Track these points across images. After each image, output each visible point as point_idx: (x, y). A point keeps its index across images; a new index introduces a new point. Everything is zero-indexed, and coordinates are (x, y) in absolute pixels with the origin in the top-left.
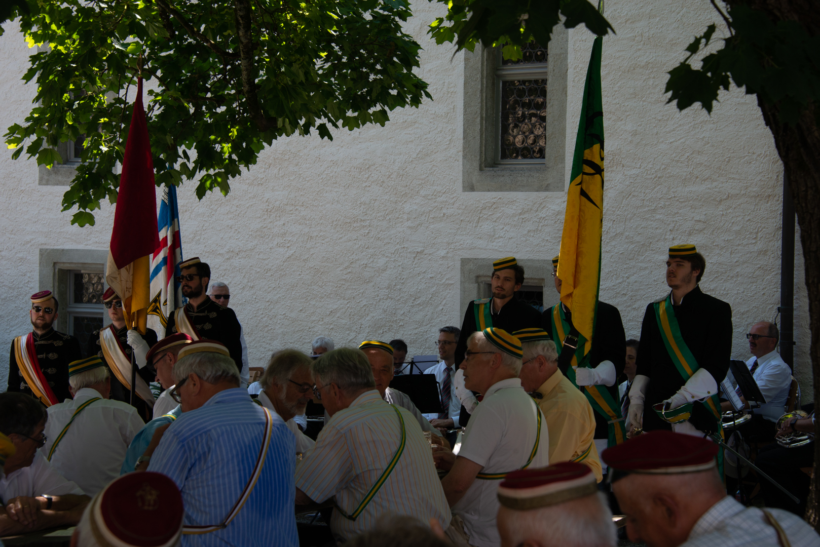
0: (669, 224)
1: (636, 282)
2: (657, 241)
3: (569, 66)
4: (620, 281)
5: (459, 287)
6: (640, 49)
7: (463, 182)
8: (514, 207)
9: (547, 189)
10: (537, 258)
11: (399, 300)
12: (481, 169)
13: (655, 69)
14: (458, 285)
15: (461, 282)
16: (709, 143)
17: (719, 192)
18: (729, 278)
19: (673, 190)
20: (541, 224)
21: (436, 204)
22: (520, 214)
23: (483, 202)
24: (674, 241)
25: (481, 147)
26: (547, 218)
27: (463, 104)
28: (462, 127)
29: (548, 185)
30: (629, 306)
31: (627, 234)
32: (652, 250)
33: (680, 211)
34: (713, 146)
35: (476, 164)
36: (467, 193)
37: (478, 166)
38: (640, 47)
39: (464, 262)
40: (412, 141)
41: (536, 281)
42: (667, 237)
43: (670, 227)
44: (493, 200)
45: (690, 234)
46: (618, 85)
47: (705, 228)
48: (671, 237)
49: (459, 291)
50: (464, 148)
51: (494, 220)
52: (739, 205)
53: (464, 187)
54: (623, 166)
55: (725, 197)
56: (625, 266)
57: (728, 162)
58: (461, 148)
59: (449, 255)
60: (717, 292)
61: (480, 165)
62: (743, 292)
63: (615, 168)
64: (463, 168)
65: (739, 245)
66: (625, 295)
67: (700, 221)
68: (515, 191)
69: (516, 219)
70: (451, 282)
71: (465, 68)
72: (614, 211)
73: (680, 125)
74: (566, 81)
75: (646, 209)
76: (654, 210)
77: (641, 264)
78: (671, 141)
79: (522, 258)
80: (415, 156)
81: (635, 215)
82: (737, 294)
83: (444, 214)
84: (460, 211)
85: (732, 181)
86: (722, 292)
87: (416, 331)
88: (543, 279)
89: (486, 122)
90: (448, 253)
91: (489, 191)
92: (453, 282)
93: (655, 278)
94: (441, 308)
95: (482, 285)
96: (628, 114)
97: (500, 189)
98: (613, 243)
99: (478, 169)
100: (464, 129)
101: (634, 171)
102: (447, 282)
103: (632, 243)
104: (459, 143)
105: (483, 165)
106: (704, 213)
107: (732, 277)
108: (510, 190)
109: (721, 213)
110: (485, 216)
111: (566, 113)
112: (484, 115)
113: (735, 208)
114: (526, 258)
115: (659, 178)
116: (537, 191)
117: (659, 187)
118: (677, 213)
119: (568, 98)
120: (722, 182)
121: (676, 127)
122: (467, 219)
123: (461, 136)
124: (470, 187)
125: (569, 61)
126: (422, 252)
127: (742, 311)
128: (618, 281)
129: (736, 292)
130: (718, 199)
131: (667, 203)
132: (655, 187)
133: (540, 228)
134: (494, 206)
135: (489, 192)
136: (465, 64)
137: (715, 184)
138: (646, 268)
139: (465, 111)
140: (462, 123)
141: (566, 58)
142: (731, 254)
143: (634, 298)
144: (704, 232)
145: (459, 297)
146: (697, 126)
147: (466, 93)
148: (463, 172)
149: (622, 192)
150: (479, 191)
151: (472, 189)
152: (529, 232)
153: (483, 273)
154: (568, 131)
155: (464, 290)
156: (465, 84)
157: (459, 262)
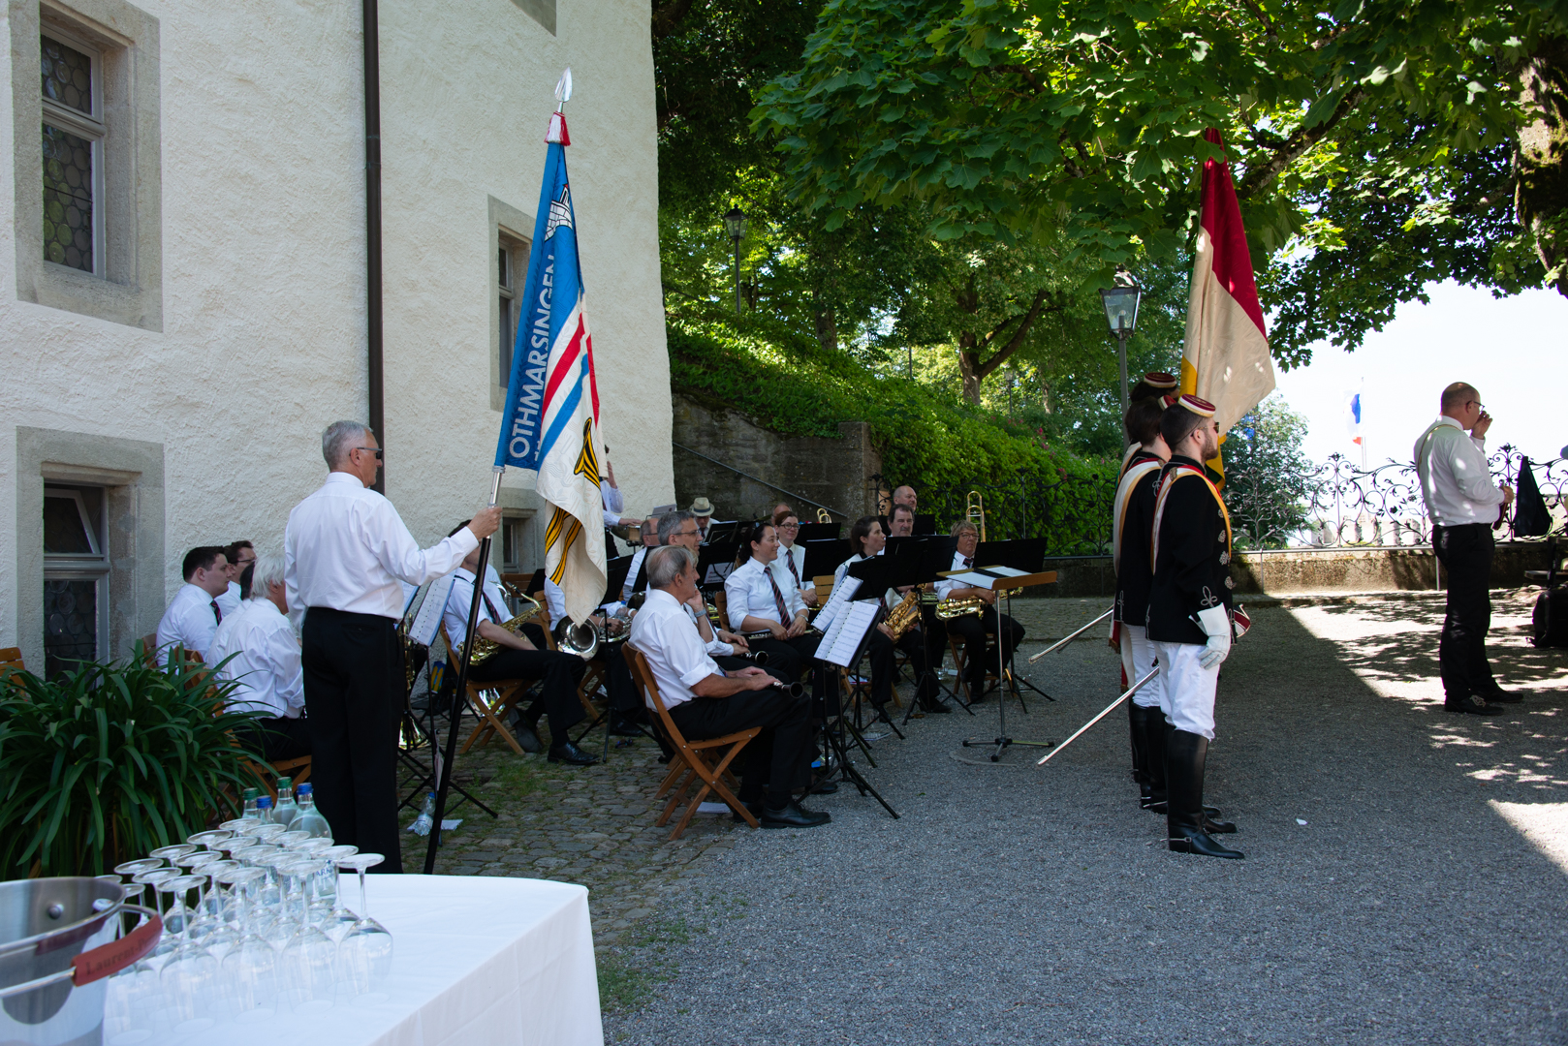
2: (261, 426)
3: (163, 137)
5: (14, 481)
7: (18, 281)
8: (98, 345)
9: (141, 323)
10: (132, 436)
13: (252, 187)
14: (13, 478)
15: (18, 472)
19: (274, 358)
20: (134, 382)
22: (107, 359)
23: (52, 326)
24: (276, 428)
26: (143, 372)
27: (12, 134)
28: (13, 176)
29: (142, 319)
31: (232, 411)
32: (256, 438)
33: (281, 388)
35: (39, 254)
36: (25, 304)
37: (42, 253)
38: (237, 148)
39: (23, 433)
41: (124, 476)
42: (269, 421)
44: (68, 327)
45: (290, 421)
46: (218, 192)
47: (300, 415)
49: (14, 490)
50: (17, 220)
51: (66, 361)
53: (19, 291)
54: (225, 312)
55: (316, 378)
56: (232, 459)
57: (318, 333)
58: (12, 216)
63: (215, 312)
64: (17, 255)
67: (298, 404)
68: (100, 317)
69: (101, 365)
70: (2, 471)
71: (14, 68)
75: (251, 379)
76: (257, 383)
77: (246, 458)
79: (112, 435)
81: (240, 385)
84: (14, 336)
91: (61, 308)
92: (5, 471)
97: (78, 308)
98: (218, 424)
99: (41, 259)
100: (16, 181)
101: (238, 322)
103: (238, 425)
106: (302, 395)
108: (92, 313)
109: (314, 397)
110: (54, 353)
111: (160, 211)
114: (118, 435)
116: (128, 324)
117: (263, 350)
118: (279, 390)
120: (313, 358)
122: (25, 353)
123: (12, 193)
124: (31, 295)
125: (160, 129)
128: (227, 481)
133: (132, 387)
134: (68, 337)
135: (61, 311)
137: (308, 358)
138: (251, 463)
139: (17, 149)
140: (12, 170)
141: (158, 123)
144: (301, 419)
145: (15, 500)
147: (17, 116)
148: (17, 263)
150: (44, 304)
151: (33, 297)
152: (119, 390)
153: (53, 456)
154: (165, 239)
155: (22, 488)
156: (15, 98)
157: (15, 433)
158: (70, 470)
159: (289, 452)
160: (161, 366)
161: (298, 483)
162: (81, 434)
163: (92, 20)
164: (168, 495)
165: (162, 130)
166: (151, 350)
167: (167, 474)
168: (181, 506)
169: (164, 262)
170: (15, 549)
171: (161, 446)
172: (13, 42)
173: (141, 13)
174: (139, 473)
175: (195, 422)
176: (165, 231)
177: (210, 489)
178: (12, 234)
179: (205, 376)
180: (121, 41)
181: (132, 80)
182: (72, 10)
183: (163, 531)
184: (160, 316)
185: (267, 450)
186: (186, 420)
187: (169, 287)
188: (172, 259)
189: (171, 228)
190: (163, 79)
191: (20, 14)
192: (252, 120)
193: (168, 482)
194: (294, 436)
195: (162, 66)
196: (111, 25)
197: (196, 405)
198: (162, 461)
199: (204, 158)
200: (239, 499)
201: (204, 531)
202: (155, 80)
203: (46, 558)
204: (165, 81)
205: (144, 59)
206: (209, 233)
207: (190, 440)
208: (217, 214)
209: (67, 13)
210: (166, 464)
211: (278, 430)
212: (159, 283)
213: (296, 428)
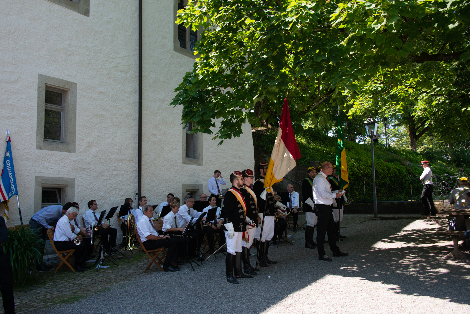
3: (77, 109)
5: (34, 188)
7: (37, 145)
8: (57, 157)
9: (69, 151)
10: (66, 177)
15: (35, 186)
19: (109, 156)
21: (24, 153)
22: (60, 160)
23: (45, 154)
26: (70, 162)
29: (70, 150)
31: (95, 169)
32: (103, 175)
35: (42, 139)
36: (38, 150)
38: (99, 109)
39: (36, 178)
40: (13, 125)
41: (64, 186)
44: (49, 154)
45: (113, 171)
46: (93, 119)
47: (117, 169)
49: (34, 190)
50: (37, 132)
51: (49, 161)
53: (37, 147)
54: (94, 147)
56: (95, 181)
57: (123, 149)
58: (36, 132)
59: (30, 175)
63: (91, 147)
67: (116, 167)
68: (58, 151)
69: (58, 162)
70: (30, 186)
72: (91, 162)
73: (110, 136)
75: (101, 162)
76: (103, 162)
77: (99, 180)
78: (108, 140)
79: (60, 177)
80: (15, 132)
81: (98, 163)
82: (125, 190)
83: (28, 158)
84: (35, 157)
85: (123, 155)
86: (121, 189)
90: (29, 174)
92: (32, 186)
94: (26, 197)
97: (52, 150)
98: (91, 173)
99: (43, 141)
101: (98, 149)
102: (29, 186)
103: (97, 173)
104: (36, 129)
106: (117, 164)
108: (56, 150)
109: (121, 165)
110: (45, 160)
111: (76, 126)
113: (124, 163)
114: (62, 177)
115: (105, 152)
116: (66, 152)
119: (76, 120)
122: (38, 160)
127: (126, 195)
128: (93, 186)
131: (107, 160)
132: (104, 155)
133: (66, 166)
134: (49, 156)
135: (48, 151)
136: (38, 99)
137: (119, 156)
139: (38, 117)
140: (36, 122)
141: (76, 106)
142: (123, 177)
145: (34, 192)
147: (38, 110)
148: (37, 141)
150: (43, 150)
151: (40, 148)
152: (63, 167)
153: (44, 182)
154: (77, 132)
155: (36, 190)
156: (38, 107)
157: (34, 178)
158: (49, 185)
159: (113, 178)
160: (74, 161)
162: (52, 177)
163: (59, 87)
164: (76, 189)
165: (77, 107)
166: (72, 157)
167: (76, 185)
168: (79, 192)
169: (76, 137)
170: (33, 203)
171: (74, 179)
172: (38, 95)
173: (72, 83)
174: (68, 185)
175: (84, 173)
176: (77, 130)
177: (88, 188)
178: (36, 136)
179: (87, 162)
180: (67, 90)
181: (69, 98)
182: (54, 86)
183: (74, 198)
184: (75, 149)
185: (106, 178)
186: (82, 172)
187: (77, 143)
188: (78, 136)
189: (78, 129)
190: (77, 96)
191: (40, 89)
192: (103, 101)
193: (76, 187)
194: (114, 174)
195: (77, 93)
196: (63, 87)
197: (85, 169)
198: (74, 182)
199: (89, 112)
200: (97, 190)
202: (75, 97)
203: (42, 204)
204: (78, 97)
205: (72, 93)
206: (90, 129)
207: (83, 177)
208: (92, 125)
209: (52, 86)
210: (75, 183)
211: (109, 173)
212: (75, 142)
213: (115, 172)
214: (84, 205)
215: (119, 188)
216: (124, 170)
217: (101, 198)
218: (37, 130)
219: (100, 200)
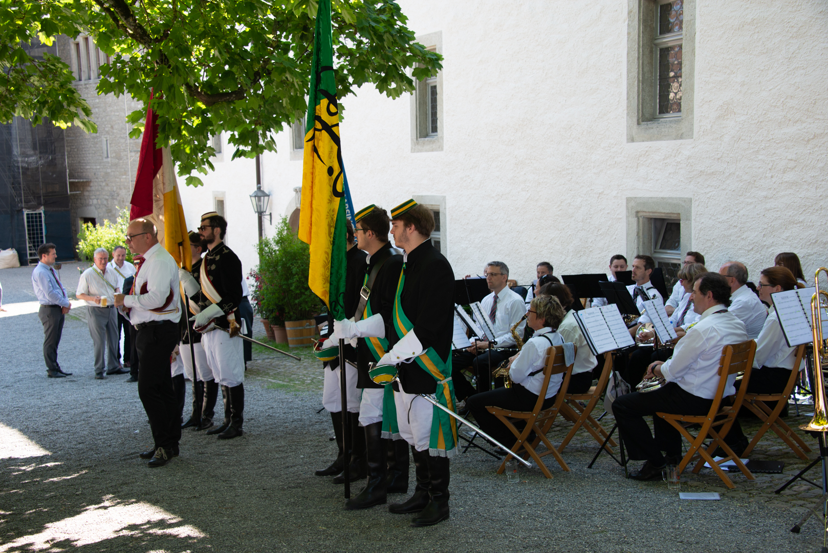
0: (769, 164)
1: (744, 215)
2: (760, 179)
4: (732, 215)
5: (625, 220)
6: (747, 8)
7: (627, 135)
8: (660, 154)
9: (681, 137)
10: (675, 196)
11: (589, 231)
12: (638, 124)
13: (759, 24)
14: (624, 219)
15: (627, 217)
16: (799, 88)
17: (807, 133)
18: (815, 211)
19: (771, 133)
20: (678, 167)
21: (611, 154)
22: (664, 159)
23: (639, 150)
24: (773, 179)
25: (638, 105)
26: (681, 162)
27: (626, 71)
29: (682, 134)
30: (739, 237)
31: (737, 173)
32: (756, 187)
33: (777, 152)
34: (802, 90)
35: (635, 119)
36: (629, 144)
37: (636, 121)
38: (747, 6)
39: (629, 200)
40: (596, 104)
42: (767, 175)
43: (770, 167)
44: (646, 149)
45: (784, 172)
47: (796, 166)
48: (770, 175)
49: (625, 224)
50: (628, 107)
51: (647, 165)
52: (823, 144)
53: (627, 139)
54: (735, 114)
55: (811, 137)
56: (736, 202)
57: (815, 104)
58: (625, 107)
59: (619, 195)
60: (805, 224)
61: (638, 120)
62: (825, 224)
63: (729, 116)
64: (627, 124)
65: (823, 180)
66: (735, 226)
67: (792, 160)
68: (660, 140)
69: (661, 164)
70: (620, 217)
71: (628, 41)
72: (728, 154)
73: (777, 74)
74: (694, 43)
75: (752, 151)
76: (757, 152)
77: (748, 200)
78: (770, 88)
79: (665, 196)
80: (597, 116)
81: (743, 156)
82: (821, 225)
83: (616, 162)
84: (625, 159)
85: (817, 121)
86: (808, 224)
87: (599, 256)
88: (679, 214)
89: (642, 84)
90: (618, 193)
91: (643, 141)
92: (622, 217)
93: (758, 212)
94: (614, 237)
95: (641, 219)
96: (738, 67)
97: (650, 139)
99: (636, 123)
100: (627, 91)
101: (742, 118)
102: (618, 217)
103: (741, 181)
104: (624, 103)
105: (640, 120)
106: (795, 152)
107: (817, 210)
108: (657, 139)
109: (809, 151)
110: (642, 162)
112: (641, 79)
113: (820, 147)
114: (667, 196)
115: (761, 122)
116: (675, 139)
117: (761, 131)
118: (775, 153)
119: (696, 57)
120: (810, 123)
121: (774, 76)
122: (630, 165)
123: (626, 98)
124: (632, 139)
125: (696, 25)
126: (602, 193)
127: (824, 241)
128: (731, 215)
129: (819, 224)
130: (806, 139)
131: (767, 145)
132: (758, 131)
133: (677, 171)
134: (647, 154)
135: (643, 143)
136: (628, 38)
137: (804, 125)
138: (751, 203)
139: (628, 76)
140: (626, 87)
141: (694, 23)
142: (816, 189)
143: (742, 229)
144: (796, 169)
145: (626, 229)
146: (790, 73)
147: (628, 61)
148: (627, 127)
149: (734, 137)
150: (637, 141)
152: (670, 174)
153: (640, 209)
154: (696, 87)
155: (628, 223)
157: (625, 200)
161: (789, 214)
162: (651, 198)
164: (693, 224)
166: (686, 147)
167: (693, 214)
168: (700, 230)
169: (694, 99)
170: (625, 249)
171: (690, 200)
172: (628, 29)
175: (713, 183)
177: (720, 220)
178: (625, 116)
183: (691, 244)
184: (691, 130)
185: (764, 194)
186: (708, 183)
187: (696, 113)
188: (698, 96)
193: (693, 218)
194: (786, 182)
197: (713, 173)
198: (690, 207)
201: (716, 244)
207: (710, 194)
210: (693, 209)
211: (774, 180)
212: (692, 111)
213: (790, 177)
214: (714, 262)
215: (801, 220)
216: (820, 165)
217: (751, 247)
218: (628, 103)
219: (749, 251)
